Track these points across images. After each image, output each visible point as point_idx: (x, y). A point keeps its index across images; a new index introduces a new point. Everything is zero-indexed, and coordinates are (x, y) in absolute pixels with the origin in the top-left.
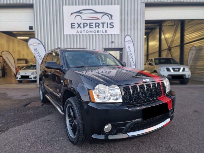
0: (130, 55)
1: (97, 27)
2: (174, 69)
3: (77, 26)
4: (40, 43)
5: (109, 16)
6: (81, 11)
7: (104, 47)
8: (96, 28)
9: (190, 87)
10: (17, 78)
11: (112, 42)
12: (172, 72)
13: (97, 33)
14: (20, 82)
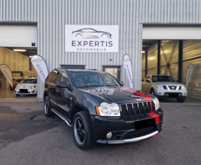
0: (128, 72)
1: (97, 45)
2: (170, 87)
3: (78, 43)
4: (42, 59)
5: (109, 35)
6: (82, 30)
7: (103, 64)
8: (95, 46)
9: (185, 105)
10: (16, 92)
11: (111, 60)
12: (169, 90)
13: (96, 51)
14: (18, 96)
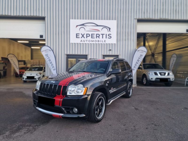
1: (98, 37)
3: (81, 36)
5: (108, 28)
6: (85, 24)
7: (103, 54)
10: (23, 78)
11: (110, 50)
12: (159, 76)
13: (97, 43)
14: (25, 82)
